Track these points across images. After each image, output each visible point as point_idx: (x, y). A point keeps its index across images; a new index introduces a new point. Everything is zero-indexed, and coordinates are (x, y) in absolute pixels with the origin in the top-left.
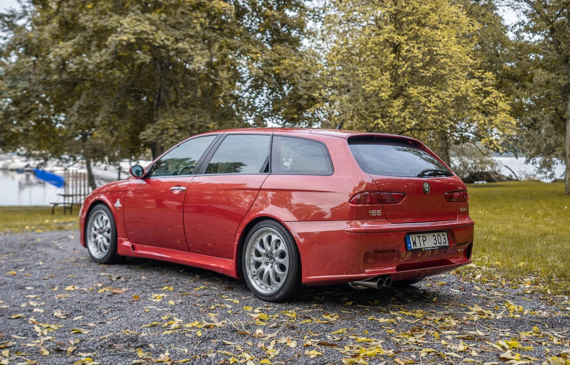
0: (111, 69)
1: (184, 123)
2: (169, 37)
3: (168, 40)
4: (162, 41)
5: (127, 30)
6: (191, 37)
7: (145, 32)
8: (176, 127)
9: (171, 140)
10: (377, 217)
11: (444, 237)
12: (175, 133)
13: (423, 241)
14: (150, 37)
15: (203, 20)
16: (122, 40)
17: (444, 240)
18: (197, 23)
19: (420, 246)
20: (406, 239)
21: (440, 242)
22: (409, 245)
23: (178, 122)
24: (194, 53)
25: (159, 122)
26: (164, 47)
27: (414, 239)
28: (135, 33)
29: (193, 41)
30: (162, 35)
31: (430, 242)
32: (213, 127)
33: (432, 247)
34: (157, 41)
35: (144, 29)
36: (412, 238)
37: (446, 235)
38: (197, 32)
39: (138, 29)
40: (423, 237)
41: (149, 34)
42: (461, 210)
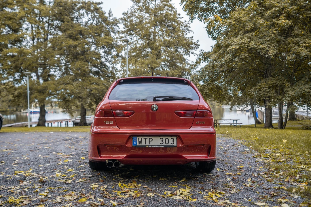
0: (231, 62)
1: (271, 84)
3: (256, 45)
4: (253, 46)
5: (236, 44)
6: (268, 41)
7: (243, 43)
8: (267, 86)
9: (263, 93)
10: (109, 125)
11: (172, 140)
12: (266, 90)
13: (149, 141)
14: (246, 45)
15: (275, 31)
16: (233, 49)
17: (172, 142)
18: (272, 34)
19: (146, 144)
20: (133, 139)
21: (167, 142)
22: (135, 143)
23: (268, 84)
24: (269, 49)
25: (258, 85)
26: (254, 48)
27: (140, 139)
28: (239, 44)
29: (269, 43)
30: (253, 43)
31: (156, 142)
32: (287, 85)
33: (157, 146)
34: (250, 46)
35: (243, 42)
36: (139, 138)
37: (175, 138)
38: (271, 38)
39: (240, 42)
40: (149, 138)
41: (245, 43)
42: (197, 123)
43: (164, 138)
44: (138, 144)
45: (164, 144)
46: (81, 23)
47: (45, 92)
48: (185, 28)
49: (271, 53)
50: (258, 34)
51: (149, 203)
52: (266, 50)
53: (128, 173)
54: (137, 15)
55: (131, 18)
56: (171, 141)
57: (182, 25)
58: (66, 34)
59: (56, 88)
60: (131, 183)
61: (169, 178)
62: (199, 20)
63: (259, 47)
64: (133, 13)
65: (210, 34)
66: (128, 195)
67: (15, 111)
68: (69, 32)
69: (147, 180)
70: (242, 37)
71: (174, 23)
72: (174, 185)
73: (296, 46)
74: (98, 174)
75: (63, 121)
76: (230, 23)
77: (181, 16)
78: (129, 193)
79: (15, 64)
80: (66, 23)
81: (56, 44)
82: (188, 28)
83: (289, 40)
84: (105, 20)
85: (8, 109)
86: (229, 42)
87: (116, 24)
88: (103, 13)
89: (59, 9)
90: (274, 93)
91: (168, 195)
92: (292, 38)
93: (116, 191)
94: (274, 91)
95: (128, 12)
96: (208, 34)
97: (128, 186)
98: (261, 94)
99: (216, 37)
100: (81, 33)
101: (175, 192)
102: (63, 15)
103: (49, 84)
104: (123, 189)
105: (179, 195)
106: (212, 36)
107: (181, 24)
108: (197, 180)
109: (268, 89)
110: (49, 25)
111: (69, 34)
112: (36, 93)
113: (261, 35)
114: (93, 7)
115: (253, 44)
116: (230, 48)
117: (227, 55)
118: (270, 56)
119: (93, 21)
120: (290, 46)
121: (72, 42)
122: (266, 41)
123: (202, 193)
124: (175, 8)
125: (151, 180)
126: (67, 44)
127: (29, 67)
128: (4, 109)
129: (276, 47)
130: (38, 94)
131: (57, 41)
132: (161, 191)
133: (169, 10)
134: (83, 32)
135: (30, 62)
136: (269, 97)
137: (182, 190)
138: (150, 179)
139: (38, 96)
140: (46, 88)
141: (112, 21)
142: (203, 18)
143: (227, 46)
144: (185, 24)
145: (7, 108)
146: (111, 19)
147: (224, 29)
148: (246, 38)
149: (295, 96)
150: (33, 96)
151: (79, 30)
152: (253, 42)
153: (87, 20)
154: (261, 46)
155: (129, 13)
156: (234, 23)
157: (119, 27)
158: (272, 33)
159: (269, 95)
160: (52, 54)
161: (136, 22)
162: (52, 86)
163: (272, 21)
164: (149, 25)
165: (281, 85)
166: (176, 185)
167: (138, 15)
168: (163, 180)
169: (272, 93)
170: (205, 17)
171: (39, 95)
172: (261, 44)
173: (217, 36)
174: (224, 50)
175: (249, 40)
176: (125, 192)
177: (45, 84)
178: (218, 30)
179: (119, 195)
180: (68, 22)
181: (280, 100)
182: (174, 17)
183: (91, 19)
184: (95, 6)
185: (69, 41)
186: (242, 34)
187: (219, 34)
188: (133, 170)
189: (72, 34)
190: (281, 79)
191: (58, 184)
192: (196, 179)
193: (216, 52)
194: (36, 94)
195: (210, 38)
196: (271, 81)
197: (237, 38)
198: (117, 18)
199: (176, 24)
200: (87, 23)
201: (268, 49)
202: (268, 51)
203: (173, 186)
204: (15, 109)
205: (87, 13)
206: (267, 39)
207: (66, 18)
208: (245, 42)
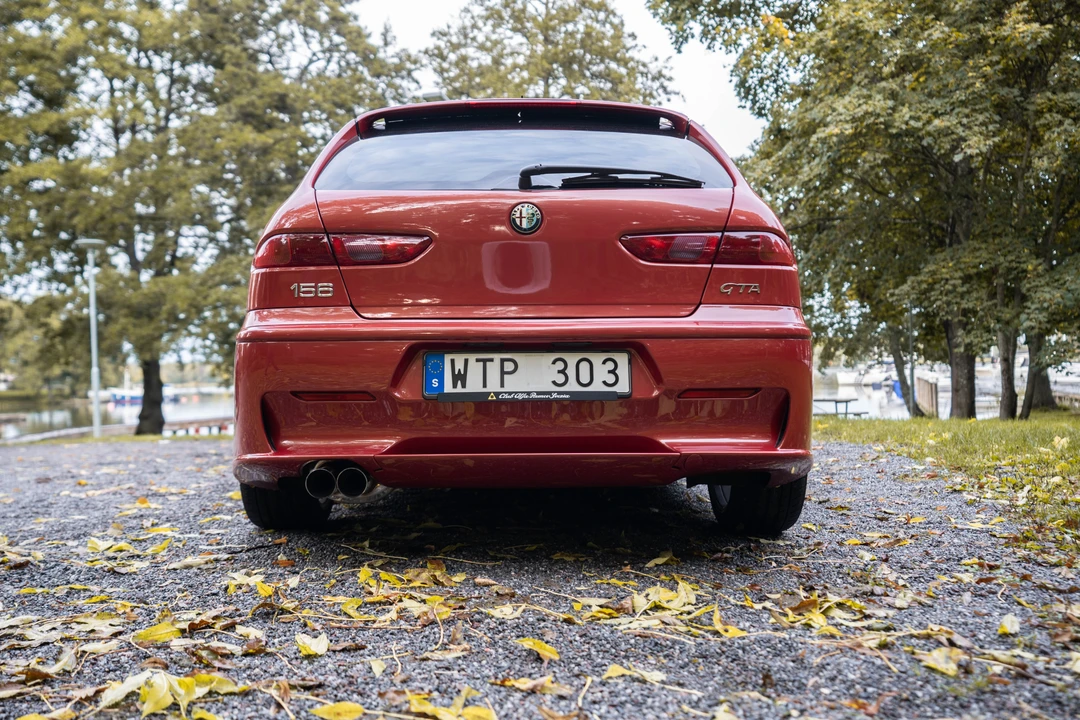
1: (974, 267)
2: (920, 113)
3: (918, 119)
4: (907, 123)
5: (842, 118)
6: (964, 104)
7: (871, 114)
8: (959, 274)
9: (945, 298)
10: (316, 302)
11: (610, 366)
12: (954, 286)
13: (503, 373)
14: (882, 120)
15: (988, 68)
16: (831, 136)
17: (608, 375)
18: (977, 78)
19: (485, 386)
20: (425, 364)
21: (585, 379)
22: (435, 383)
23: (963, 266)
24: (967, 132)
25: (926, 270)
26: (910, 132)
27: (459, 366)
28: (854, 120)
29: (967, 111)
30: (905, 112)
31: (535, 377)
32: (1035, 269)
33: (538, 393)
34: (896, 124)
35: (870, 109)
36: (453, 361)
37: (622, 359)
38: (974, 92)
39: (860, 112)
40: (503, 361)
41: (878, 115)
42: (725, 288)
43: (572, 359)
44: (448, 388)
45: (573, 386)
46: (285, 72)
47: (158, 314)
48: (656, 84)
49: (977, 145)
50: (925, 82)
51: (493, 644)
52: (954, 136)
53: (414, 535)
54: (481, 38)
55: (463, 51)
56: (602, 373)
57: (642, 73)
58: (229, 110)
59: (194, 299)
60: (419, 570)
61: (599, 553)
62: (706, 44)
63: (930, 128)
64: (469, 30)
65: (746, 97)
66: (393, 615)
67: (67, 397)
68: (243, 100)
69: (495, 559)
70: (865, 92)
71: (613, 65)
72: (620, 579)
73: (1068, 121)
74: (278, 541)
75: (226, 423)
76: (821, 42)
77: (639, 41)
78: (401, 605)
79: (51, 215)
80: (229, 68)
81: (196, 144)
82: (666, 83)
83: (1039, 99)
84: (368, 57)
85: (45, 391)
86: (817, 113)
87: (409, 73)
88: (360, 34)
89: (205, 19)
90: (985, 297)
91: (587, 614)
92: (1049, 94)
93: (340, 599)
94: (983, 294)
95: (449, 27)
96: (739, 94)
97: (402, 580)
98: (938, 303)
99: (768, 106)
100: (282, 103)
101: (627, 603)
102: (219, 42)
103: (168, 285)
104: (373, 590)
105: (645, 612)
106: (754, 102)
107: (641, 68)
108: (726, 561)
109: (963, 284)
110: (174, 81)
111: (242, 107)
112: (126, 316)
113: (934, 85)
114: (327, 13)
115: (907, 118)
116: (821, 133)
117: (809, 163)
118: (971, 157)
119: (329, 61)
120: (1042, 121)
121: (249, 135)
122: (953, 103)
123: (758, 606)
124: (618, 12)
125: (514, 561)
126: (234, 140)
127: (101, 225)
128: (29, 391)
129: (991, 127)
130: (132, 320)
131: (199, 134)
132: (555, 599)
133: (598, 21)
134: (289, 101)
135: (103, 208)
136: (965, 312)
137: (658, 593)
138: (508, 556)
139: (130, 327)
140: (158, 299)
141: (396, 60)
142: (720, 40)
143: (809, 130)
144: (654, 68)
145: (41, 387)
146: (389, 55)
147: (794, 77)
148: (879, 97)
149: (1065, 306)
150: (114, 328)
151: (277, 94)
152: (905, 110)
153: (305, 62)
154: (937, 122)
155: (453, 31)
156: (835, 45)
157: (417, 82)
158: (977, 76)
159: (965, 305)
160: (182, 178)
161: (480, 66)
162: (182, 290)
163: (978, 31)
164: (525, 74)
165: (1009, 270)
166: (628, 579)
167: (487, 39)
168: (571, 559)
169: (977, 300)
170: (726, 37)
171: (135, 326)
172: (936, 115)
173: (772, 104)
174: (798, 147)
175: (890, 103)
176: (380, 603)
177: (156, 284)
178: (775, 81)
179: (351, 612)
180: (238, 65)
181: (1008, 323)
182: (613, 46)
183: (320, 55)
184: (332, 8)
185: (241, 130)
186: (866, 81)
187: (778, 96)
188: (439, 526)
189: (250, 109)
190: (1010, 248)
191: (73, 578)
192: (719, 555)
193: (768, 155)
194: (123, 321)
195: (747, 111)
196: (976, 256)
197: (847, 99)
198: (413, 52)
199: (623, 71)
200: (304, 70)
201: (963, 134)
202: (964, 140)
203: (613, 581)
204: (67, 390)
205: (305, 35)
206: (960, 95)
207: (231, 53)
208: (878, 111)
